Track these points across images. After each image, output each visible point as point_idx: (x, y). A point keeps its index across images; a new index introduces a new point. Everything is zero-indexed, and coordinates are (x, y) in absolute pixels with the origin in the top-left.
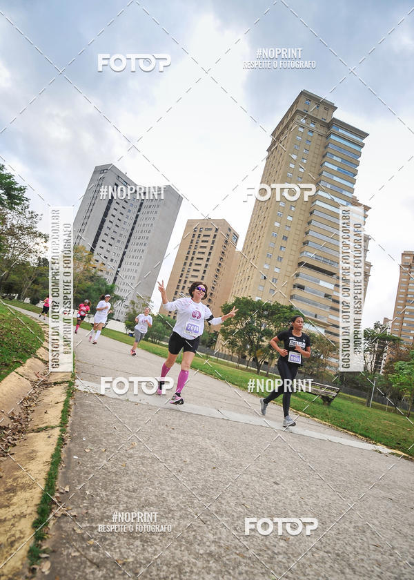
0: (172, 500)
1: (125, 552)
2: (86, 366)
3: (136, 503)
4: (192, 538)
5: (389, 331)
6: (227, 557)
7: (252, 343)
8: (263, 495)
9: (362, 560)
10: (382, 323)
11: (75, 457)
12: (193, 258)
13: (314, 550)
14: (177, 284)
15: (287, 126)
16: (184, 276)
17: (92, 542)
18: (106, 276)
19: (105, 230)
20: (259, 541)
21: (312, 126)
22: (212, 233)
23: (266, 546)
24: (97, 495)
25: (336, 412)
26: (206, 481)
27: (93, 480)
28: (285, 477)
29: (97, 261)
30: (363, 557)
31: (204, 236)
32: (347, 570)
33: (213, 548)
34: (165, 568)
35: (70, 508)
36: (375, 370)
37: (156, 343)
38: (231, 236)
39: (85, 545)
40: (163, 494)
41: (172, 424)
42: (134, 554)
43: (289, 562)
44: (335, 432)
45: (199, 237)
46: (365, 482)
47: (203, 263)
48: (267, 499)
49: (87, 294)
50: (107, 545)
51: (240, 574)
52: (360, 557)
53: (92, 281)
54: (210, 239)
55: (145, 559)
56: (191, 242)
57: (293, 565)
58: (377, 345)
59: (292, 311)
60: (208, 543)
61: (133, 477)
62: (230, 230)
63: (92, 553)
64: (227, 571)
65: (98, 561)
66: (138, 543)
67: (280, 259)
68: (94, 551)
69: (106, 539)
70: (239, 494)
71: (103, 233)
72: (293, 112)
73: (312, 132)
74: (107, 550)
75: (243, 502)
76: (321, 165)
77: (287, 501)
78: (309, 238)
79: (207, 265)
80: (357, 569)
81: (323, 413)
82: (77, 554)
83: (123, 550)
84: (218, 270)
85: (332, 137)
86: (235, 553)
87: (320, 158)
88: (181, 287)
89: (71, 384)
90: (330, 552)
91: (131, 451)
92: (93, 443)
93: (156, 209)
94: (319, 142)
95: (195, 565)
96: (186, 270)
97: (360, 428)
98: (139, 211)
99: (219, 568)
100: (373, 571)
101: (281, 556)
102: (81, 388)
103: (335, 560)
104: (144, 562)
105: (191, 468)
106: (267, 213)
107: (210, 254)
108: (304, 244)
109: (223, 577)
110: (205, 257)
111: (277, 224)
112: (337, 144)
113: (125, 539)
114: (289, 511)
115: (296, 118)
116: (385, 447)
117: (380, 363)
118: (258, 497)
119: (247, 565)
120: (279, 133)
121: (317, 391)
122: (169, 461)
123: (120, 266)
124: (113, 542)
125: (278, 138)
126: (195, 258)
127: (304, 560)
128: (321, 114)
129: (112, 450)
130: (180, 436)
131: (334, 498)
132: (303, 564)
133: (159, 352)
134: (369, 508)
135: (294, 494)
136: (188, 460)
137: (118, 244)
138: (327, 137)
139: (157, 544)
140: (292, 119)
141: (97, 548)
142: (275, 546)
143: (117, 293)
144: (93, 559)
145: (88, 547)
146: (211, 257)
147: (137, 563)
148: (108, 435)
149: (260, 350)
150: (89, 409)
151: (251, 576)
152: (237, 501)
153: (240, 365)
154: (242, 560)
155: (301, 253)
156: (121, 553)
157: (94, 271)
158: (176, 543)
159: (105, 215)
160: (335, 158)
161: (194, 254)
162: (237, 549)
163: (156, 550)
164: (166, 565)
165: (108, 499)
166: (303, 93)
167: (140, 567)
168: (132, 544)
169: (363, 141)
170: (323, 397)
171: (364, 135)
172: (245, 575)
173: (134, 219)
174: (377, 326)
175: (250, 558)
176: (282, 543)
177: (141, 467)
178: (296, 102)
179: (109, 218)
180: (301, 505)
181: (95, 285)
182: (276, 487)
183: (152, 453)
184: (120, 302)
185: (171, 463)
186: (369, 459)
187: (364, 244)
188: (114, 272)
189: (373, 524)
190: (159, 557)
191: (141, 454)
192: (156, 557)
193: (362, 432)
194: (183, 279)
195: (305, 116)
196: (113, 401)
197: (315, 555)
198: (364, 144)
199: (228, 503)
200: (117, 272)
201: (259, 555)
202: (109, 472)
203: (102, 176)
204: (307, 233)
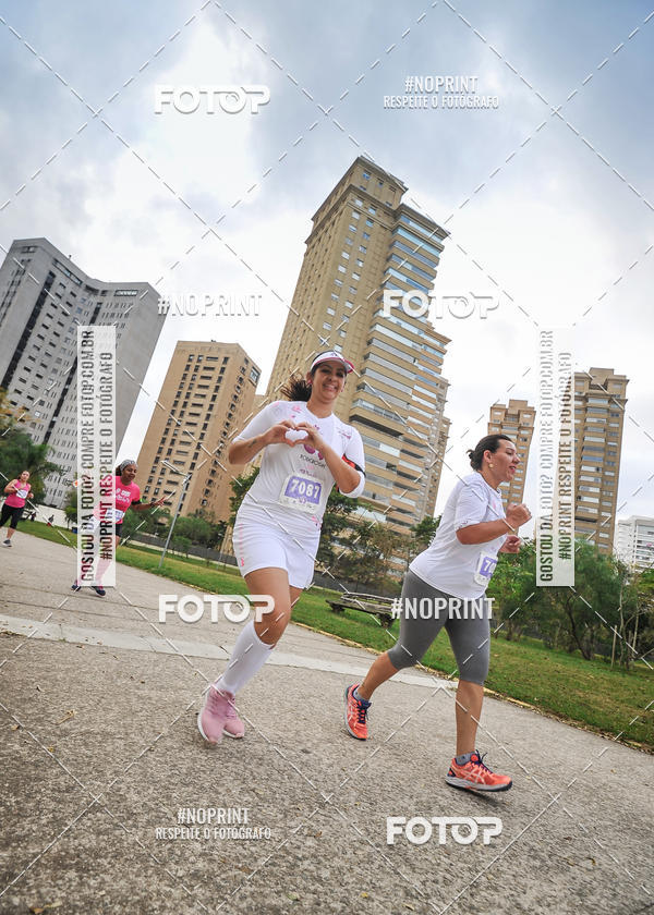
0: (136, 798)
1: (48, 892)
3: (71, 809)
4: (165, 853)
6: (223, 876)
8: (284, 771)
12: (185, 403)
13: (357, 844)
14: (158, 444)
15: (335, 209)
16: (171, 432)
18: (30, 430)
19: (29, 350)
20: (274, 844)
21: (372, 211)
22: (218, 365)
23: (285, 849)
28: (320, 740)
29: (15, 404)
31: (205, 368)
32: (403, 869)
33: (200, 865)
34: (117, 908)
38: (248, 372)
40: (119, 790)
41: (142, 675)
42: (64, 894)
43: (318, 869)
45: (196, 370)
46: (434, 736)
47: (203, 412)
48: (290, 777)
50: (15, 885)
51: (243, 898)
53: (4, 438)
54: (215, 374)
55: (83, 898)
56: (184, 378)
57: (325, 874)
60: (192, 859)
61: (66, 768)
62: (247, 361)
64: (221, 897)
66: (72, 874)
70: (247, 773)
71: (25, 355)
72: (346, 187)
73: (372, 221)
74: (14, 894)
75: (253, 786)
76: (385, 272)
77: (321, 777)
78: (365, 380)
79: (208, 416)
80: (417, 864)
81: (381, 639)
83: (43, 890)
84: (228, 424)
85: (400, 232)
86: (236, 867)
87: (382, 261)
88: (165, 451)
91: (66, 725)
93: (122, 320)
94: (381, 238)
95: (169, 895)
96: (174, 423)
97: (431, 657)
98: (93, 320)
99: (208, 894)
100: (439, 865)
101: (306, 862)
104: (81, 904)
105: (169, 743)
106: (304, 338)
107: (214, 398)
108: (359, 388)
109: (214, 908)
110: (207, 402)
112: (410, 246)
113: (48, 871)
114: (323, 792)
115: (349, 198)
118: (276, 776)
119: (253, 883)
120: (324, 219)
121: (373, 607)
122: (133, 736)
123: (56, 414)
125: (322, 226)
126: (189, 404)
127: (342, 863)
128: (384, 196)
129: (32, 726)
130: (153, 694)
131: (390, 764)
132: (340, 869)
133: (125, 557)
135: (331, 765)
136: (165, 730)
137: (53, 376)
138: (393, 231)
139: (105, 872)
140: (343, 199)
142: (299, 848)
143: (50, 459)
146: (216, 404)
147: (69, 908)
148: (24, 701)
151: (259, 899)
152: (244, 786)
154: (246, 876)
155: (354, 402)
156: (40, 896)
157: (7, 420)
158: (138, 866)
159: (31, 324)
160: (403, 264)
161: (187, 397)
162: (239, 861)
163: (103, 882)
164: (120, 903)
165: (20, 809)
166: (359, 161)
168: (61, 878)
169: (443, 243)
170: (381, 615)
171: (443, 234)
172: (249, 899)
175: (259, 872)
176: (310, 842)
177: (83, 749)
178: (350, 173)
179: (38, 329)
181: (9, 444)
182: (305, 757)
183: (103, 726)
184: (55, 475)
185: (136, 739)
186: (440, 701)
187: (441, 392)
188: (46, 423)
189: (443, 796)
190: (108, 893)
191: (84, 728)
192: (103, 892)
193: (435, 663)
194: (169, 438)
195: (362, 196)
196: (36, 643)
197: (359, 852)
198: (443, 247)
199: (228, 790)
200: (52, 424)
201: (274, 864)
202: (24, 763)
203: (26, 257)
204: (362, 372)
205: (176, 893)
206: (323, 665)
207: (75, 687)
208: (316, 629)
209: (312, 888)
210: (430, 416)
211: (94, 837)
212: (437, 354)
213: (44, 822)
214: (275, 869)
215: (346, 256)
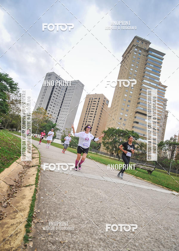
0: (84, 216)
1: (64, 238)
2: (45, 159)
3: (68, 217)
4: (92, 232)
5: (177, 141)
6: (108, 240)
7: (116, 147)
8: (123, 213)
9: (167, 242)
10: (173, 137)
11: (42, 197)
13: (146, 237)
14: (83, 122)
15: (129, 52)
16: (86, 119)
17: (50, 233)
18: (52, 120)
19: (51, 100)
20: (122, 233)
21: (140, 51)
22: (97, 100)
23: (125, 235)
24: (52, 214)
25: (154, 177)
26: (98, 207)
27: (50, 207)
28: (132, 206)
29: (49, 114)
30: (168, 240)
31: (94, 101)
32: (161, 246)
33: (102, 236)
34: (81, 245)
35: (40, 219)
36: (171, 158)
37: (74, 148)
38: (105, 101)
39: (47, 235)
40: (79, 213)
41: (82, 183)
42: (68, 239)
43: (135, 242)
44: (154, 186)
45: (92, 102)
46: (168, 208)
47: (94, 113)
48: (125, 215)
49: (44, 128)
50: (57, 235)
51: (114, 247)
52: (166, 240)
53: (47, 122)
54: (97, 103)
55: (73, 241)
56: (89, 104)
57: (137, 244)
58: (171, 147)
59: (133, 133)
60: (99, 234)
61: (66, 206)
62: (105, 98)
63: (50, 238)
64: (108, 246)
65: (53, 242)
66: (69, 234)
67: (127, 110)
68: (51, 237)
69: (56, 232)
70: (112, 213)
71: (50, 102)
72: (132, 45)
73: (140, 54)
74: (56, 237)
75: (114, 216)
76: (145, 69)
77: (133, 216)
78: (140, 101)
79: (95, 114)
80: (165, 245)
81: (148, 178)
82: (44, 239)
83: (63, 237)
84: (100, 116)
85: (149, 56)
87: (144, 65)
88: (84, 124)
89: (39, 166)
90: (153, 238)
91: (65, 195)
92: (49, 191)
93: (73, 91)
94: (143, 59)
95: (94, 244)
96: (86, 117)
97: (165, 184)
98: (66, 92)
99: (104, 245)
100: (172, 247)
101: (131, 240)
103: (155, 242)
104: (72, 242)
105: (91, 202)
106: (121, 90)
107: (97, 109)
108: (138, 103)
109: (106, 249)
110: (95, 110)
111: (126, 95)
112: (151, 59)
113: (64, 232)
114: (134, 221)
116: (176, 192)
117: (173, 155)
118: (120, 214)
119: (116, 244)
120: (125, 56)
121: (145, 168)
122: (82, 199)
123: (58, 116)
124: (59, 233)
125: (125, 58)
126: (90, 111)
127: (142, 242)
128: (144, 46)
129: (57, 194)
130: (86, 188)
131: (154, 215)
132: (141, 244)
134: (170, 219)
135: (136, 213)
136: (90, 199)
137: (57, 106)
138: (147, 56)
139: (78, 235)
140: (131, 49)
141: (52, 236)
142: (129, 236)
143: (57, 127)
144: (51, 241)
145: (49, 236)
146: (97, 111)
147: (69, 243)
148: (55, 188)
149: (119, 151)
151: (119, 249)
152: (112, 216)
153: (111, 157)
154: (114, 242)
155: (137, 107)
156: (62, 239)
157: (47, 118)
158: (86, 234)
159: (51, 94)
160: (151, 65)
161: (90, 109)
162: (112, 237)
163: (77, 237)
164: (82, 244)
165: (56, 215)
166: (136, 37)
167: (71, 244)
168: (67, 235)
169: (163, 57)
170: (148, 171)
171: (163, 54)
172: (116, 248)
173: (64, 95)
174: (171, 139)
175: (118, 241)
176: (132, 234)
177: (70, 201)
178: (133, 41)
179: (53, 95)
180: (140, 218)
181: (48, 124)
182: (128, 210)
183: (74, 196)
184: (58, 131)
185: (83, 200)
186: (169, 197)
187: (165, 103)
188: (56, 118)
189: (172, 226)
190: (79, 240)
191: (70, 196)
192: (77, 240)
193: (166, 186)
194: (85, 120)
195: (137, 47)
196: (57, 173)
197: (146, 239)
198: (163, 59)
199: (107, 217)
200: (57, 118)
201: (122, 239)
202: (56, 204)
203: (49, 77)
204: (139, 99)
205: (96, 243)
206: (131, 184)
207: (67, 185)
208: (128, 174)
209: (134, 248)
210: (161, 110)
211: (74, 225)
212: (163, 91)
213: (62, 219)
214: (122, 241)
215: (133, 65)
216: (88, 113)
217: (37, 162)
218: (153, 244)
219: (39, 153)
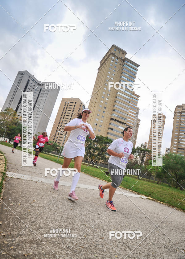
0: (52, 225)
1: (29, 250)
2: (12, 165)
3: (34, 227)
4: (60, 241)
5: (147, 147)
6: (76, 248)
7: (90, 153)
8: (93, 220)
9: (134, 244)
10: (144, 144)
11: (5, 208)
12: (64, 115)
13: (114, 242)
14: (57, 127)
15: (106, 60)
16: (61, 123)
17: (12, 247)
20: (90, 240)
21: (117, 60)
22: (73, 104)
23: (93, 242)
24: (16, 225)
25: (125, 182)
26: (68, 215)
27: (14, 218)
28: (103, 211)
29: (19, 116)
30: (134, 243)
31: (70, 105)
32: (127, 249)
33: (70, 245)
34: (47, 256)
35: (2, 232)
36: (141, 164)
37: (47, 154)
38: (81, 106)
39: (9, 249)
40: (47, 223)
42: (33, 251)
43: (103, 248)
44: (125, 191)
45: (67, 106)
46: (136, 211)
47: (69, 117)
48: (95, 221)
49: (13, 131)
50: (20, 248)
51: (82, 255)
52: (133, 243)
53: (16, 125)
54: (73, 107)
55: (38, 252)
56: (64, 108)
57: (105, 250)
58: (142, 153)
59: (108, 139)
60: (67, 243)
61: (33, 216)
62: (81, 103)
63: (12, 252)
64: (76, 255)
65: (15, 256)
66: (35, 245)
67: (103, 117)
68: (13, 251)
69: (19, 245)
70: (82, 220)
72: (109, 53)
73: (117, 63)
74: (20, 250)
75: (84, 223)
76: (121, 77)
77: (103, 222)
78: (115, 108)
80: (132, 248)
82: (5, 253)
83: (27, 250)
85: (125, 65)
86: (80, 246)
87: (120, 74)
88: (59, 128)
89: (4, 174)
90: (120, 242)
91: (33, 204)
92: (14, 201)
93: (47, 93)
94: (120, 67)
95: (61, 253)
96: (61, 121)
97: (135, 188)
98: (40, 93)
99: (72, 253)
100: (138, 249)
101: (100, 246)
102: (9, 176)
103: (122, 245)
104: (37, 254)
105: (61, 210)
106: (98, 96)
107: (72, 113)
108: (113, 110)
109: (74, 257)
110: (70, 115)
111: (102, 102)
112: (127, 68)
113: (29, 244)
114: (104, 226)
115: (110, 56)
116: (144, 196)
117: (143, 161)
118: (91, 221)
119: (84, 251)
120: (103, 62)
122: (51, 208)
124: (23, 246)
125: (102, 65)
126: (66, 115)
127: (110, 247)
128: (120, 55)
129: (24, 204)
130: (56, 196)
131: (123, 219)
132: (109, 248)
133: (48, 158)
134: (137, 222)
135: (106, 218)
136: (60, 207)
139: (44, 245)
140: (109, 57)
141: (14, 250)
142: (97, 242)
144: (13, 255)
145: (10, 250)
146: (73, 115)
147: (34, 255)
148: (22, 197)
149: (94, 156)
150: (13, 185)
151: (86, 256)
152: (82, 223)
153: (85, 163)
154: (82, 249)
155: (112, 114)
156: (27, 251)
157: (17, 120)
158: (53, 244)
160: (126, 75)
161: (65, 113)
162: (80, 244)
163: (43, 248)
164: (48, 254)
165: (21, 227)
166: (113, 46)
167: (36, 256)
168: (32, 246)
169: (138, 68)
171: (138, 66)
172: (83, 255)
173: (37, 96)
174: (142, 146)
175: (86, 248)
176: (100, 240)
177: (38, 211)
178: (111, 49)
180: (109, 223)
181: (17, 127)
182: (99, 216)
183: (43, 204)
185: (52, 208)
186: (138, 201)
187: (137, 111)
189: (139, 229)
190: (45, 251)
191: (38, 205)
192: (43, 251)
193: (135, 190)
194: (60, 125)
195: (114, 55)
196: (25, 181)
197: (114, 244)
198: (138, 70)
199: (77, 224)
201: (90, 246)
202: (22, 214)
203: (22, 76)
204: (114, 106)
205: (63, 253)
207: (35, 193)
208: (101, 179)
209: (101, 253)
210: (134, 118)
211: (41, 235)
212: (136, 100)
213: (27, 231)
214: (91, 247)
215: (109, 73)
216: (63, 117)
217: (2, 168)
218: (121, 248)
219: (5, 159)
